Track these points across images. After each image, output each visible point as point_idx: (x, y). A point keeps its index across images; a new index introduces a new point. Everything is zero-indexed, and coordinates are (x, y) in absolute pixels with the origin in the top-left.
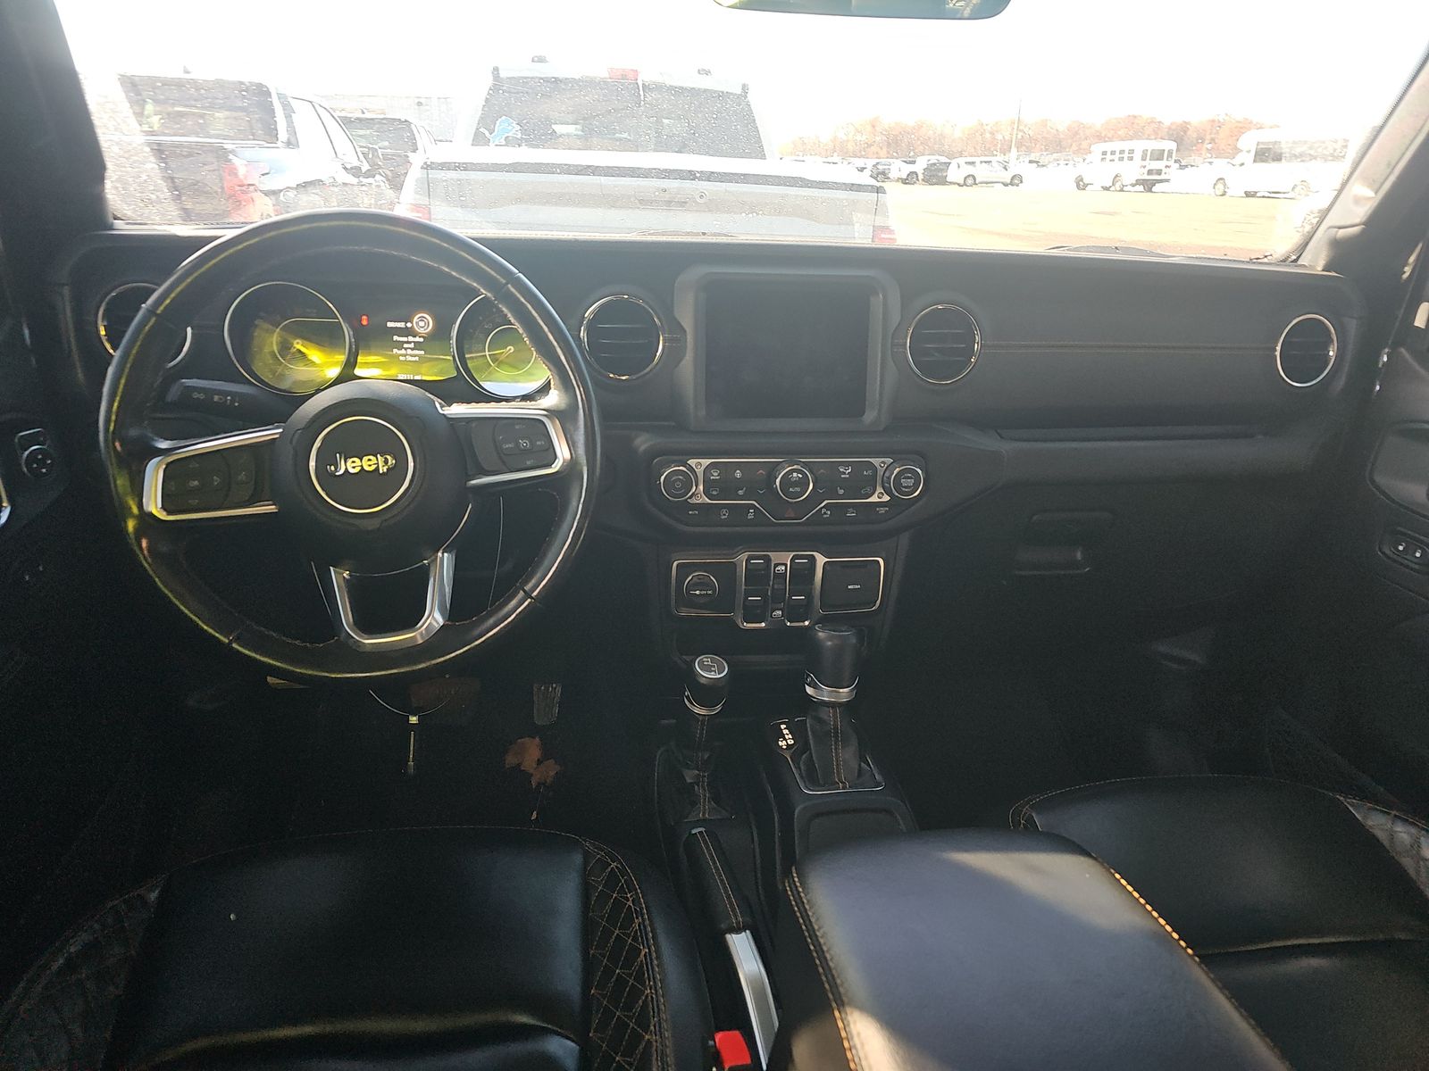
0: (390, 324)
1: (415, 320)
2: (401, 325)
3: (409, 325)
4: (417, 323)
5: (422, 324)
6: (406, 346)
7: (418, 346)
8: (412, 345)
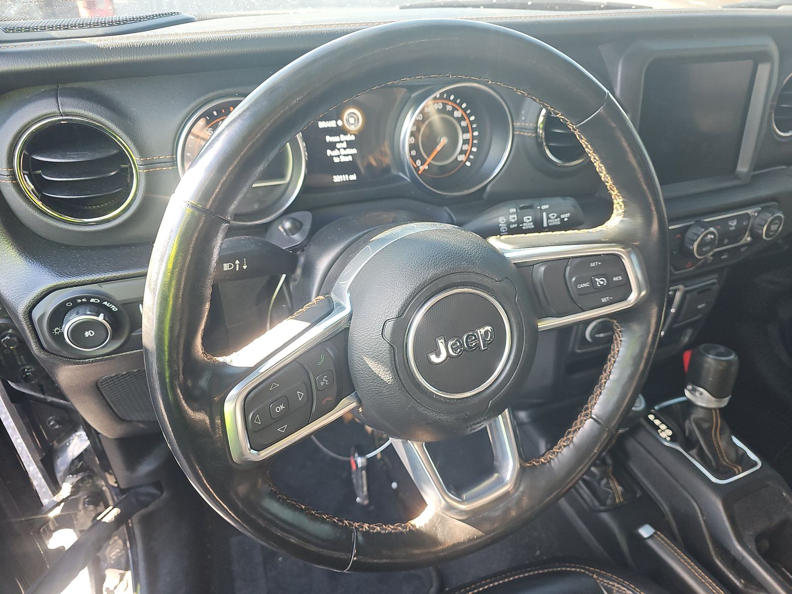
0: (322, 125)
1: (345, 116)
2: (332, 124)
3: (340, 123)
4: (348, 121)
5: (352, 120)
6: (338, 146)
7: (350, 144)
8: (344, 145)
